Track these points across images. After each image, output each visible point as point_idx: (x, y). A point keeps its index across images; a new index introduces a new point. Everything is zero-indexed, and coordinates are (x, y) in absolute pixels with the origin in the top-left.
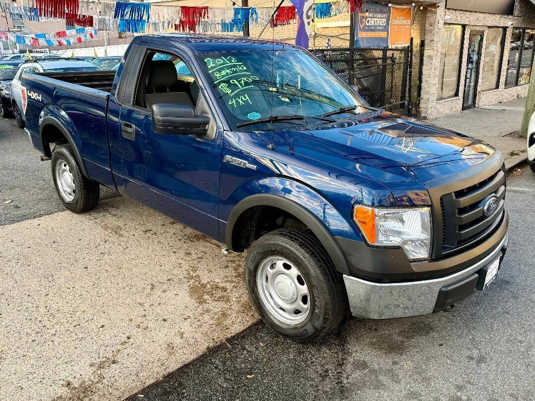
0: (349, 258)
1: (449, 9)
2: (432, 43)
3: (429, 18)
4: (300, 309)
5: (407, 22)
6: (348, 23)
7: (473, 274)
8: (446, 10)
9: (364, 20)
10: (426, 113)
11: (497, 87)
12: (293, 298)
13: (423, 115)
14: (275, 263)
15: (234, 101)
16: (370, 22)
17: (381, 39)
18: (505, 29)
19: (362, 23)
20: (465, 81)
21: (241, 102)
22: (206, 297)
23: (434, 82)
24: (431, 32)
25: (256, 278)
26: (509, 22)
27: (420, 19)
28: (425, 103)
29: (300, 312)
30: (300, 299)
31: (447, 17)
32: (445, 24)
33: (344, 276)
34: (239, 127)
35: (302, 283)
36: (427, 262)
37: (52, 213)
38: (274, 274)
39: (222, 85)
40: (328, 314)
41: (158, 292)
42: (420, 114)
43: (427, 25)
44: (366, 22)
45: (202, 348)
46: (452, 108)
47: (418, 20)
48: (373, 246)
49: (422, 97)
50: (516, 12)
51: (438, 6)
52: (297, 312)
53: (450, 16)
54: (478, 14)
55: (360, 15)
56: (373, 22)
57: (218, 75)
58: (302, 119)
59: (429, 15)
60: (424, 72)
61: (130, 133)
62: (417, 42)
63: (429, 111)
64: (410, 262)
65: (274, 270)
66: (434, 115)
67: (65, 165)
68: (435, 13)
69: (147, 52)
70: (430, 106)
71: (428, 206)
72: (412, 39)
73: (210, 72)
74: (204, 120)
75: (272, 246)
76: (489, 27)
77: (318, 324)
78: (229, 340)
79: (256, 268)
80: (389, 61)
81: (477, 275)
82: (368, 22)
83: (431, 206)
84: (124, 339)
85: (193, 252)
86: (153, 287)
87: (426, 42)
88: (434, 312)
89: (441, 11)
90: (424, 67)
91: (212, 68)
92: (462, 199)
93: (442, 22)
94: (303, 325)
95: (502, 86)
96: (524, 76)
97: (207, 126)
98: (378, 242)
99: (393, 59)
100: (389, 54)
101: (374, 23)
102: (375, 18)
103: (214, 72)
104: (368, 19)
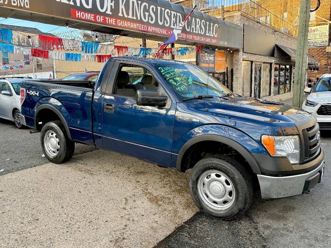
0: (261, 165)
1: (245, 52)
2: (237, 70)
3: (235, 58)
4: (227, 200)
5: (223, 59)
6: (195, 60)
7: (317, 173)
8: (243, 53)
9: (203, 57)
11: (270, 95)
12: (223, 194)
14: (210, 175)
15: (179, 88)
17: (212, 68)
18: (271, 64)
19: (202, 59)
20: (254, 91)
21: (182, 89)
22: (160, 203)
23: (240, 91)
24: (236, 64)
25: (197, 186)
26: (273, 60)
27: (230, 57)
29: (228, 202)
30: (227, 193)
31: (244, 57)
32: (243, 60)
33: (258, 175)
34: (184, 101)
35: (228, 184)
36: (298, 165)
37: (42, 164)
38: (210, 181)
39: (171, 80)
40: (247, 199)
41: (130, 202)
43: (234, 61)
45: (172, 228)
48: (274, 157)
50: (275, 55)
51: (240, 51)
52: (225, 202)
53: (245, 56)
54: (258, 55)
55: (201, 54)
57: (168, 76)
58: (212, 98)
59: (235, 55)
60: (234, 86)
61: (111, 109)
62: (229, 69)
64: (292, 165)
65: (210, 179)
67: (52, 134)
68: (239, 54)
69: (120, 65)
71: (297, 135)
72: (227, 68)
73: (163, 74)
74: (165, 98)
75: (209, 165)
76: (264, 63)
77: (241, 206)
78: (186, 223)
79: (198, 179)
81: (319, 173)
82: (205, 59)
83: (299, 135)
84: (124, 227)
85: (141, 181)
86: (126, 200)
87: (234, 70)
88: (303, 193)
89: (241, 53)
90: (234, 83)
91: (163, 72)
92: (310, 132)
93: (241, 59)
94: (231, 208)
95: (272, 94)
96: (282, 89)
97: (166, 101)
98: (276, 155)
99: (218, 79)
101: (208, 59)
102: (208, 56)
103: (165, 74)
104: (205, 57)
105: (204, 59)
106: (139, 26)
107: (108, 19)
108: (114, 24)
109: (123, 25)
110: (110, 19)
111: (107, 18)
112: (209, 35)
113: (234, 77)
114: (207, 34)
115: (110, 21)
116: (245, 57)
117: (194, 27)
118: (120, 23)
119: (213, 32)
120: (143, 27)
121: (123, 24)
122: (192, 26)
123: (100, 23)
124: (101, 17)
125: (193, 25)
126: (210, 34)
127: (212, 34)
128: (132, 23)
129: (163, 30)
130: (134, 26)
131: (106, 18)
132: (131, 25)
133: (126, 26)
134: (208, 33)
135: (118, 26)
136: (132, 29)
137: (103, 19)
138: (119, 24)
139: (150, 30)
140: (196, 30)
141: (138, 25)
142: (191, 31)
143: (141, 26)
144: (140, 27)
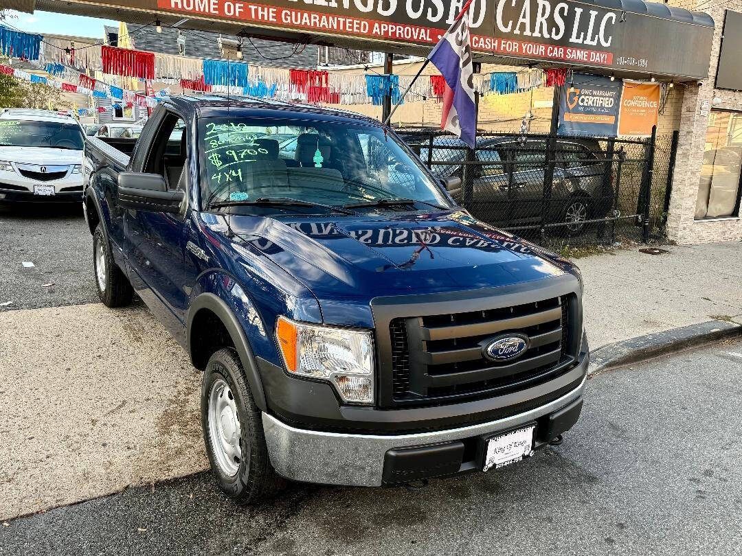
1: (718, 88)
2: (689, 137)
3: (688, 101)
5: (652, 104)
8: (716, 90)
9: (576, 98)
10: (675, 236)
13: (671, 238)
15: (219, 177)
16: (586, 100)
17: (603, 125)
19: (572, 102)
21: (228, 178)
23: (691, 192)
24: (689, 120)
27: (674, 100)
28: (674, 221)
31: (716, 100)
32: (713, 109)
39: (214, 155)
42: (666, 236)
43: (684, 110)
44: (580, 102)
46: (724, 233)
47: (671, 103)
49: (670, 212)
51: (701, 85)
53: (722, 99)
56: (590, 103)
59: (687, 94)
62: (664, 130)
63: (680, 234)
66: (690, 240)
68: (696, 94)
70: (681, 226)
72: (654, 128)
80: (615, 157)
82: (583, 101)
87: (681, 134)
89: (706, 89)
90: (676, 170)
91: (211, 135)
93: (707, 106)
99: (621, 153)
100: (617, 146)
101: (593, 103)
102: (593, 96)
103: (210, 140)
104: (583, 97)
105: (578, 103)
106: (345, 23)
107: (256, 11)
108: (271, 19)
109: (299, 22)
110: (260, 9)
111: (253, 8)
112: (580, 41)
113: (679, 151)
114: (573, 39)
115: (260, 13)
116: (719, 101)
117: (527, 21)
118: (289, 18)
119: (596, 31)
120: (355, 26)
121: (296, 20)
122: (521, 20)
123: (233, 18)
124: (237, 5)
125: (524, 17)
126: (585, 39)
127: (593, 39)
128: (324, 17)
129: (420, 31)
130: (328, 23)
131: (250, 6)
132: (320, 21)
133: (306, 23)
134: (578, 37)
135: (282, 25)
136: (324, 29)
137: (242, 10)
138: (286, 19)
139: (378, 30)
140: (533, 30)
141: (342, 20)
142: (517, 32)
143: (352, 23)
144: (348, 25)
